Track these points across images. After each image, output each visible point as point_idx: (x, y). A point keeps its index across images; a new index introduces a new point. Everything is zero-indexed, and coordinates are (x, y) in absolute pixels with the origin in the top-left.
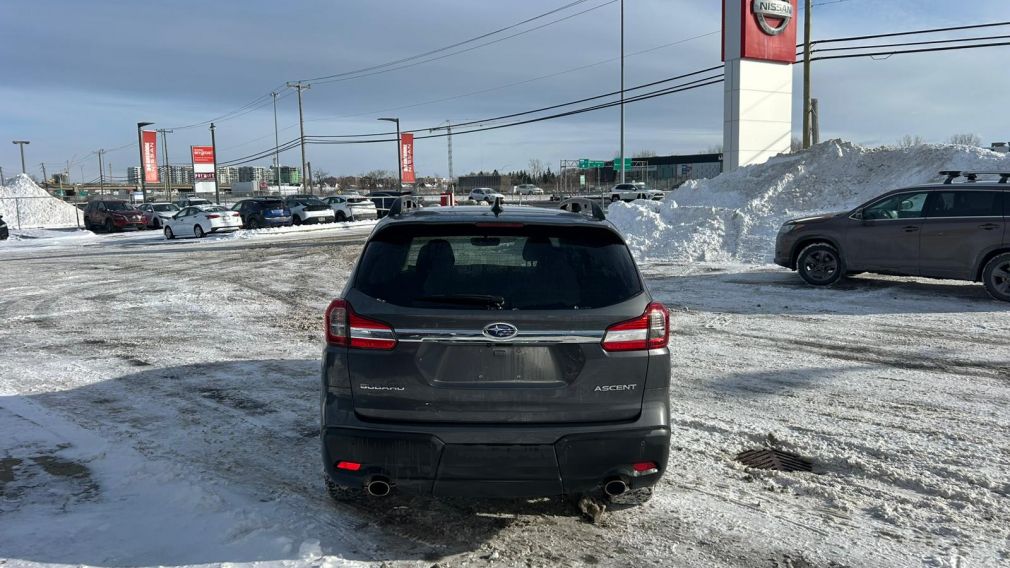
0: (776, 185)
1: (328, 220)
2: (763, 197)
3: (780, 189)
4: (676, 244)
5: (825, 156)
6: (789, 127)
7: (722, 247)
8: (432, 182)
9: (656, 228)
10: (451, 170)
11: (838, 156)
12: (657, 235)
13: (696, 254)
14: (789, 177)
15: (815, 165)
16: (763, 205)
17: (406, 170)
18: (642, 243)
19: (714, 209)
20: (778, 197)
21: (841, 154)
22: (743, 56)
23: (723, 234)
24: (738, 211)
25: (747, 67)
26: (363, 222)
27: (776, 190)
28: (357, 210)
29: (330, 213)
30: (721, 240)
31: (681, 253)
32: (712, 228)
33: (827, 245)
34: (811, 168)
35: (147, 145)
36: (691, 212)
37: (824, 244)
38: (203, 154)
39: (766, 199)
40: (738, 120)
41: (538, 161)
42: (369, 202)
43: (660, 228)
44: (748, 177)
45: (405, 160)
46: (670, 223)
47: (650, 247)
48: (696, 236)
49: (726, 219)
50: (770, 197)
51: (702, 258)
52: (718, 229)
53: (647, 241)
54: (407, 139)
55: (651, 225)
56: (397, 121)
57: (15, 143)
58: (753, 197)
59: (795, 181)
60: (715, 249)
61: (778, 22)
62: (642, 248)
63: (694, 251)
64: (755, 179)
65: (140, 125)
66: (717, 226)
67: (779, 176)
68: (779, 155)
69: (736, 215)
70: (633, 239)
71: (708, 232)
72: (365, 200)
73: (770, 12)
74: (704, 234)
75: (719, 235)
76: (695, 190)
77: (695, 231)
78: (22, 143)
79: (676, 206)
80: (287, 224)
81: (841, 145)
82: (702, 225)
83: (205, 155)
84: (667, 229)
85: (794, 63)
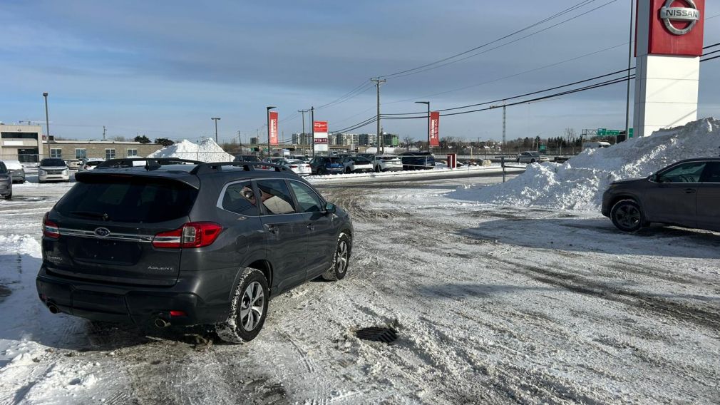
0: (650, 154)
1: (368, 171)
2: (636, 163)
3: (652, 157)
4: (557, 196)
5: (696, 131)
6: (695, 107)
7: (592, 200)
8: (490, 144)
9: (547, 183)
10: (504, 136)
11: (707, 131)
12: (547, 188)
13: (569, 204)
14: (663, 147)
15: (687, 138)
16: (634, 169)
17: (433, 137)
18: (533, 194)
19: (594, 171)
20: (649, 163)
21: (711, 129)
22: (650, 52)
23: (596, 189)
24: (612, 173)
25: (652, 61)
26: (385, 173)
27: (648, 157)
28: (389, 165)
29: (370, 166)
30: (593, 194)
31: (557, 203)
32: (589, 185)
33: (633, 201)
34: (683, 141)
35: (272, 121)
36: (577, 172)
37: (630, 200)
38: (320, 126)
39: (639, 164)
40: (645, 102)
41: (572, 130)
42: (397, 159)
43: (550, 184)
44: (633, 147)
45: (433, 131)
46: (561, 180)
47: (540, 197)
48: (574, 191)
49: (602, 178)
50: (642, 163)
51: (571, 208)
52: (593, 185)
53: (538, 193)
54: (435, 116)
55: (544, 180)
56: (428, 103)
57: (212, 119)
58: (629, 161)
59: (667, 150)
60: (586, 201)
61: (685, 24)
62: (533, 197)
63: (569, 202)
64: (638, 148)
65: (269, 108)
66: (593, 183)
67: (654, 148)
68: (661, 130)
69: (610, 176)
70: (529, 191)
71: (584, 188)
72: (395, 158)
73: (677, 17)
74: (581, 189)
75: (593, 191)
76: (591, 156)
77: (575, 187)
78: (216, 119)
79: (569, 167)
80: (341, 173)
81: (712, 123)
82: (581, 182)
83: (321, 127)
84: (556, 184)
85: (700, 56)
